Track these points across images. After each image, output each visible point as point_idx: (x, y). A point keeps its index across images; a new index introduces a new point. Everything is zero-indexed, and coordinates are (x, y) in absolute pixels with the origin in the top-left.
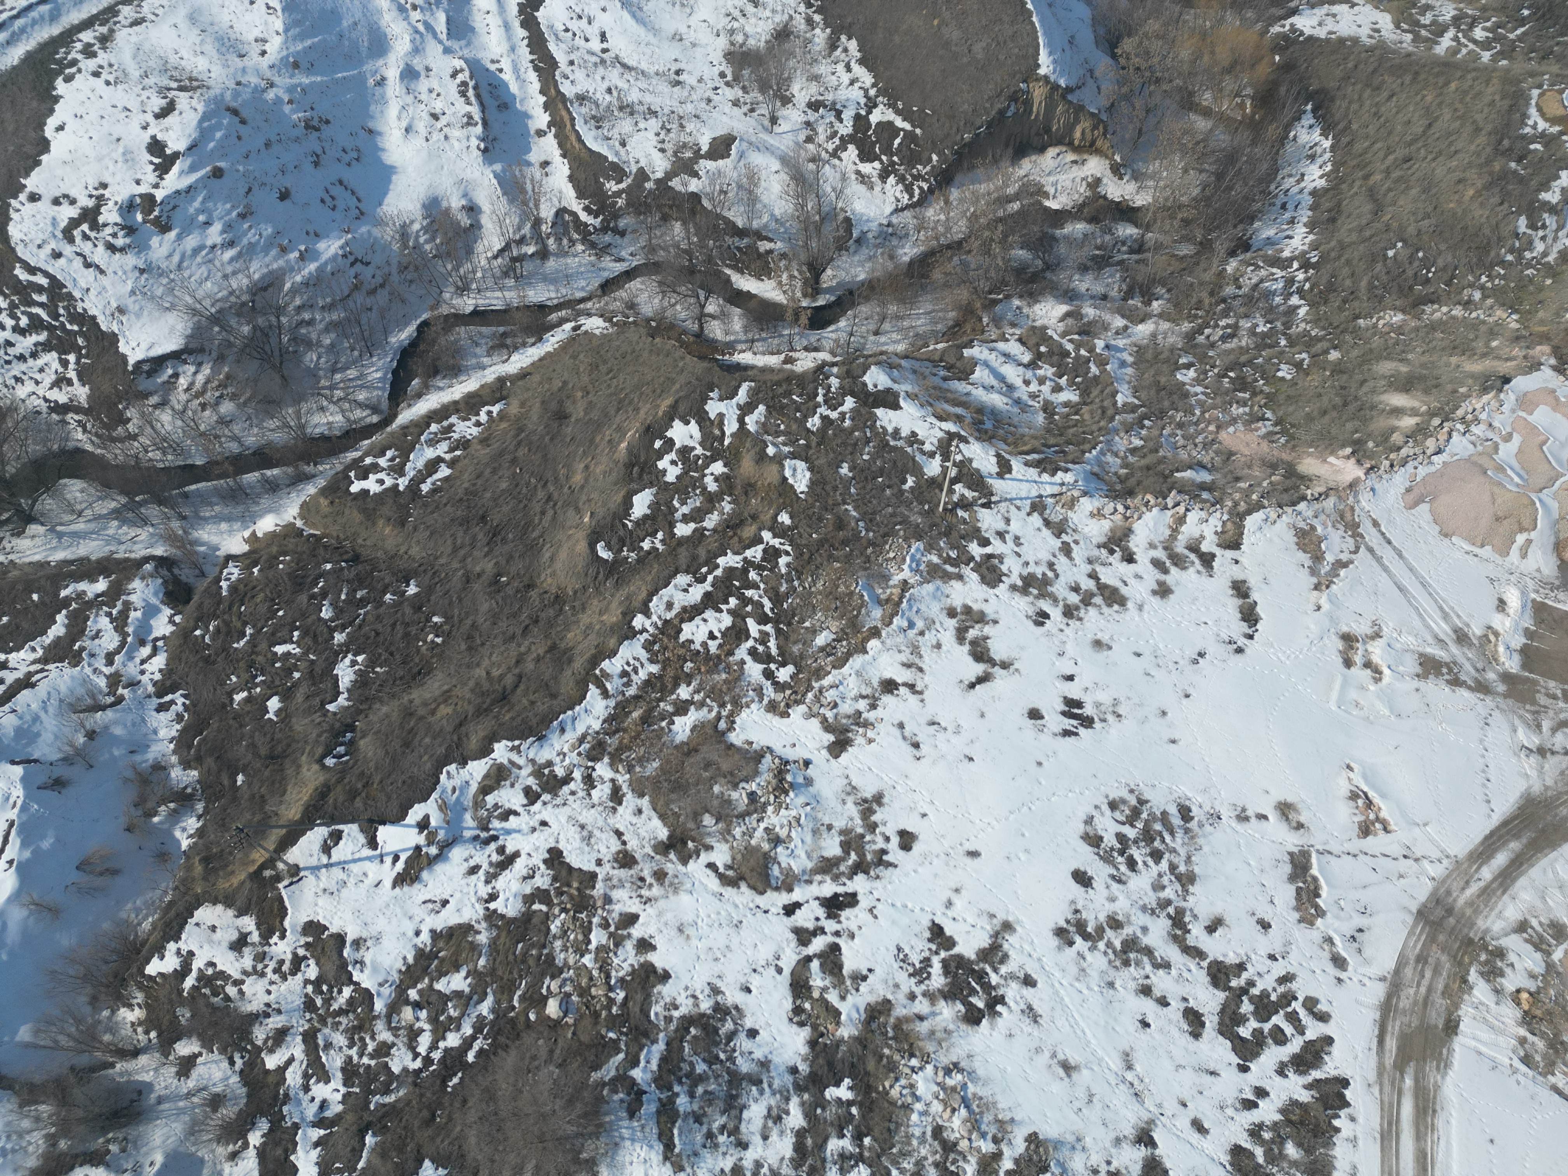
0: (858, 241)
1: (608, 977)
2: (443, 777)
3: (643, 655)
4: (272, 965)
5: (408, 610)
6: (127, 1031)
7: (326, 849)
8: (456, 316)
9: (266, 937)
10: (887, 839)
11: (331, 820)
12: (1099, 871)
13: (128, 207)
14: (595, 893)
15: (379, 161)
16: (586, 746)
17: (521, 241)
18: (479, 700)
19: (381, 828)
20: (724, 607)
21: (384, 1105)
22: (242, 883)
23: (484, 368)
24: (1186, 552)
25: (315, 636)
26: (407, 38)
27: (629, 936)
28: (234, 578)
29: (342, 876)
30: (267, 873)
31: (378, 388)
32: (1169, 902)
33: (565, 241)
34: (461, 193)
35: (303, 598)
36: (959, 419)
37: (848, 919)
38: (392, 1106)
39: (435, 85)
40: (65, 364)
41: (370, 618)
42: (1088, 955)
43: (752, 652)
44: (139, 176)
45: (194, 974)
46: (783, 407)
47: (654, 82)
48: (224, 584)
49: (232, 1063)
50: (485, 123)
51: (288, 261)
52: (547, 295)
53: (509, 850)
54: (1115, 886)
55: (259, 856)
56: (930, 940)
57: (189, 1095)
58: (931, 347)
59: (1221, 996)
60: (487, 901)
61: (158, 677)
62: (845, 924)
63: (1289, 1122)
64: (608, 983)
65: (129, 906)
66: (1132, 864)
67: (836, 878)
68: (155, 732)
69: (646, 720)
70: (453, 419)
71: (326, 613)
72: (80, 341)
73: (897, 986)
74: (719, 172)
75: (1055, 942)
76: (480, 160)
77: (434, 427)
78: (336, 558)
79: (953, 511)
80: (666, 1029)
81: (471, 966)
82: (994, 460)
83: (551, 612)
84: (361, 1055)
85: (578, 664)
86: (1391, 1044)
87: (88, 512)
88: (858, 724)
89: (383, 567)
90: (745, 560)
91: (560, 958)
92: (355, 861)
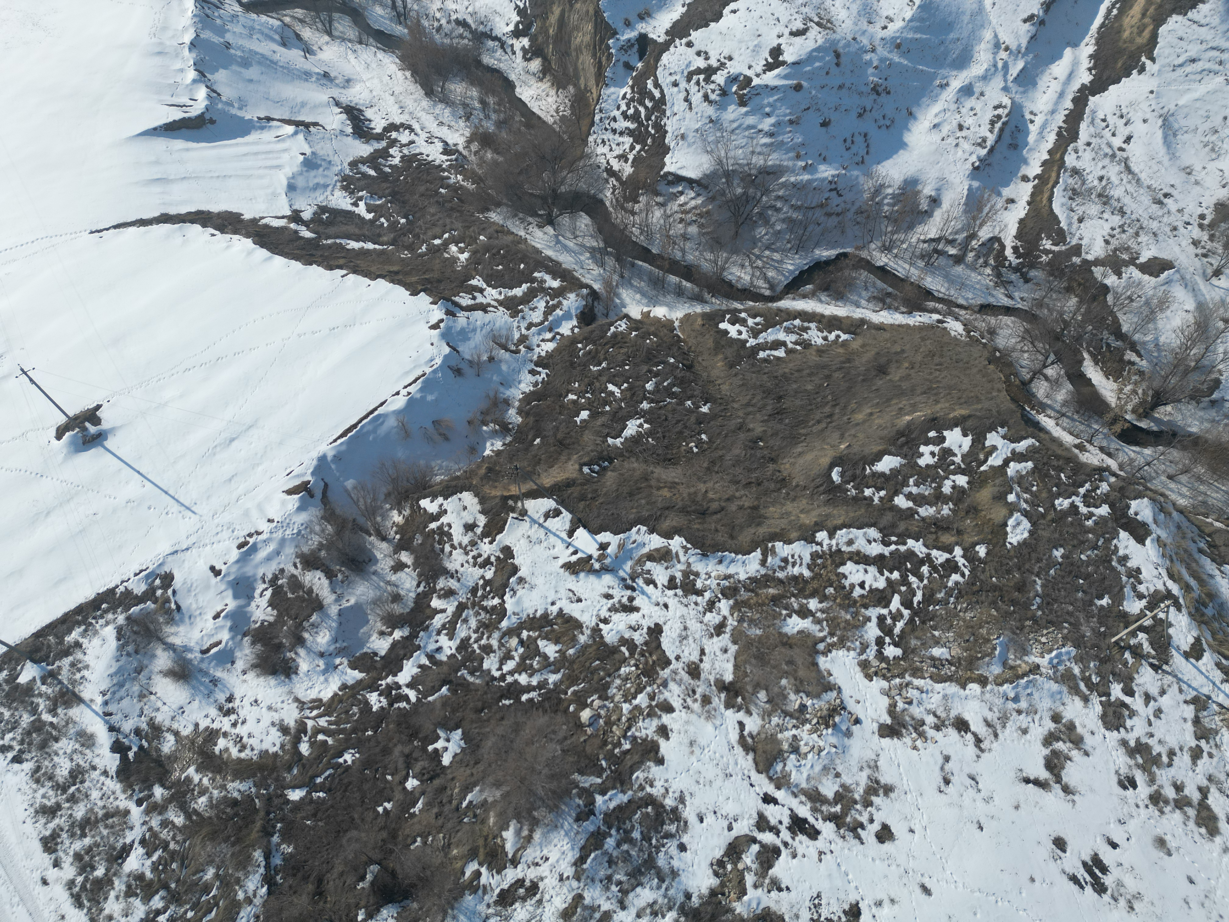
0: (1213, 403)
1: (629, 728)
2: (635, 530)
3: (807, 559)
4: (475, 553)
5: (693, 419)
6: (389, 524)
7: (547, 516)
8: (868, 262)
9: (484, 535)
10: (872, 821)
11: (560, 502)
13: (733, 79)
14: (661, 673)
15: (901, 135)
16: (726, 583)
17: (951, 242)
18: (689, 503)
19: (581, 528)
20: (886, 573)
21: (465, 679)
22: (495, 497)
23: (858, 306)
25: (634, 394)
26: (985, 66)
27: (660, 717)
28: (620, 329)
29: (543, 537)
30: (511, 502)
31: (784, 275)
33: (981, 261)
34: (936, 186)
35: (645, 368)
36: (1187, 588)
37: (801, 842)
38: (469, 684)
39: (978, 107)
40: (632, 148)
41: (670, 407)
43: (881, 619)
44: (753, 64)
45: (438, 523)
46: (1047, 475)
47: (1142, 191)
48: (613, 329)
49: (418, 586)
50: (992, 150)
51: (795, 165)
52: (939, 287)
53: (636, 603)
55: (514, 490)
57: (388, 583)
58: (1209, 520)
60: (601, 620)
61: (543, 354)
62: (796, 844)
64: (626, 732)
65: (439, 462)
67: (814, 810)
68: (520, 382)
69: (775, 600)
70: (813, 325)
71: (649, 386)
72: (649, 141)
73: (797, 916)
74: (1139, 283)
76: (968, 172)
77: (797, 322)
78: (679, 359)
79: (1123, 649)
80: (635, 792)
81: (564, 648)
82: (1191, 640)
83: (772, 486)
84: (476, 641)
85: (762, 530)
87: (580, 239)
88: (916, 729)
89: (700, 383)
90: (928, 555)
91: (612, 691)
92: (555, 535)
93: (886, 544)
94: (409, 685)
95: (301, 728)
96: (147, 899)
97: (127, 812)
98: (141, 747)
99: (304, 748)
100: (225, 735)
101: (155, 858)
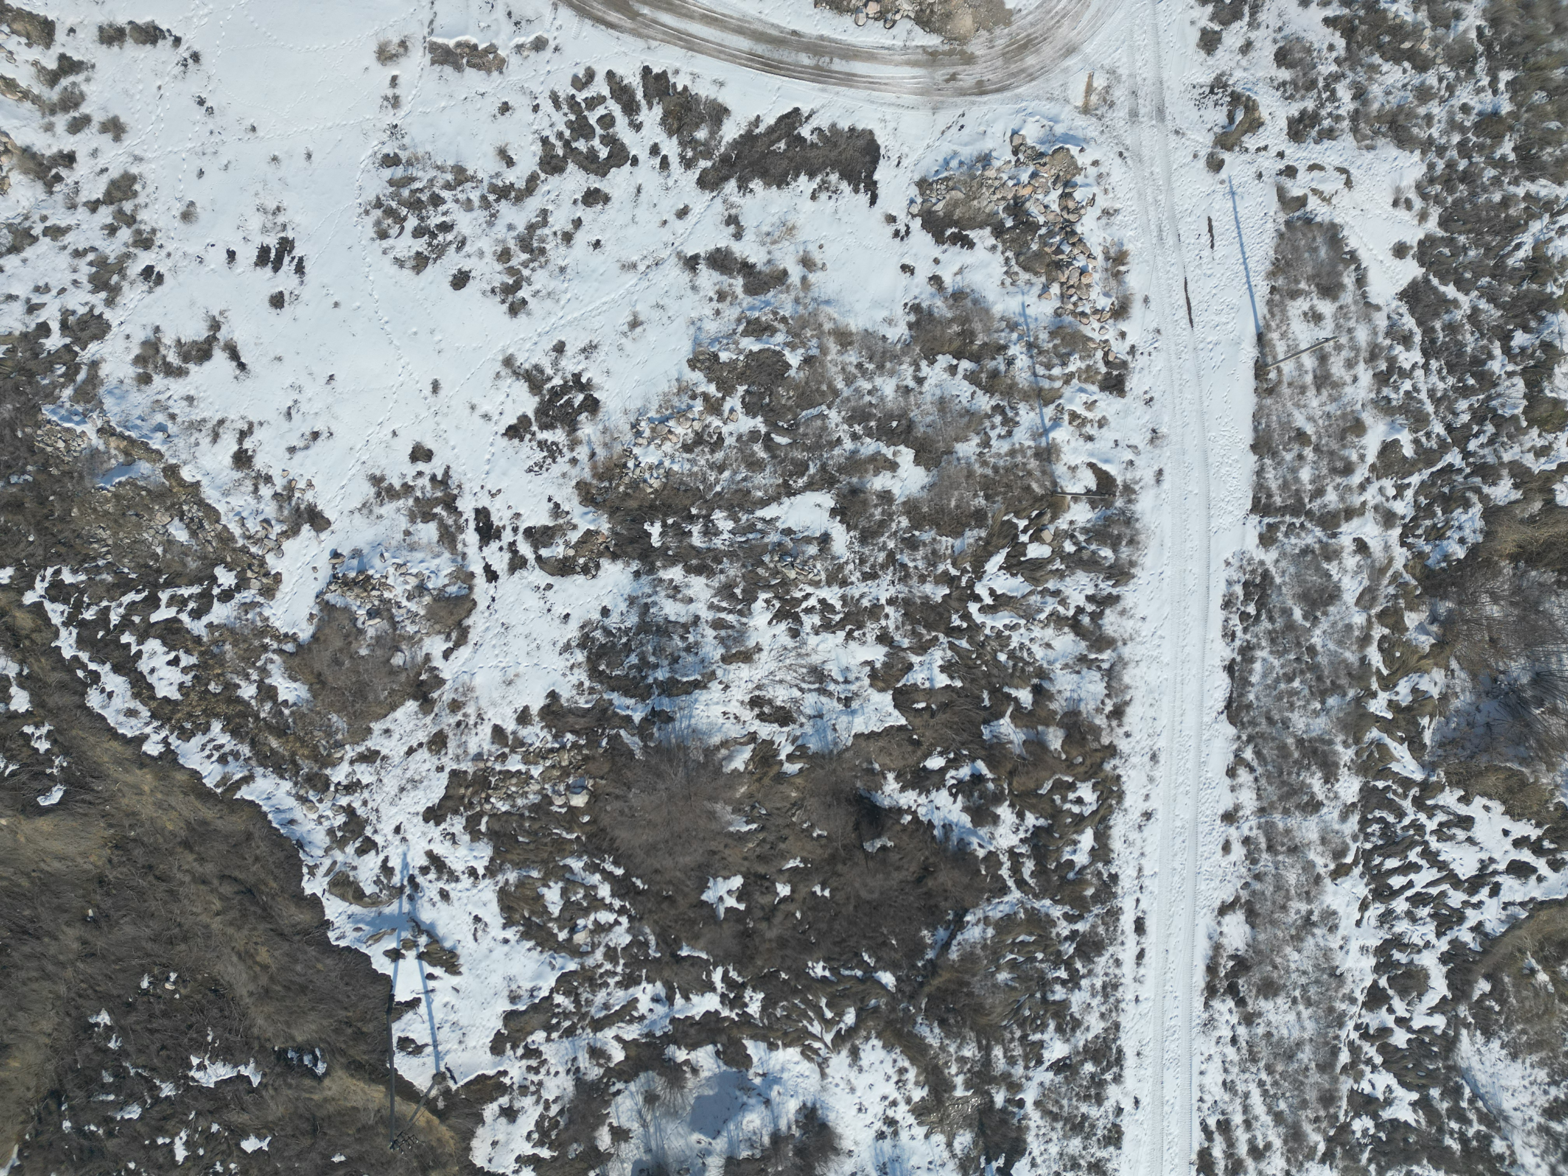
1: (552, 750)
2: (342, 943)
3: (198, 740)
4: (532, 1077)
5: (132, 1018)
7: (418, 1050)
9: (503, 1089)
10: (420, 474)
11: (388, 1053)
12: (452, 262)
14: (471, 771)
16: (312, 795)
18: (251, 918)
19: (397, 999)
20: (134, 649)
21: (657, 944)
22: (450, 1127)
24: (58, 88)
25: (165, 1118)
27: (514, 733)
29: (446, 1028)
30: (441, 1104)
32: (484, 198)
35: (111, 1145)
37: (501, 519)
38: (658, 936)
41: (141, 1060)
42: (536, 286)
43: (196, 615)
45: (537, 1151)
49: (619, 1092)
53: (424, 862)
54: (467, 248)
55: (423, 1117)
56: (522, 439)
57: (645, 1125)
59: (571, 167)
60: (477, 878)
62: (506, 521)
63: (679, 131)
64: (558, 750)
66: (445, 227)
67: (461, 529)
69: (281, 731)
71: (134, 1112)
73: (564, 475)
75: (522, 317)
78: (55, 1117)
80: (600, 693)
81: (539, 884)
83: (138, 852)
84: (615, 974)
85: (208, 813)
86: (614, 16)
88: (290, 498)
89: (69, 1059)
90: (65, 624)
91: (533, 798)
92: (431, 1018)
93: (95, 677)
94: (712, 988)
95: (840, 1039)
96: (1064, 1004)
97: (1037, 1104)
98: (988, 1161)
99: (850, 1018)
100: (908, 1101)
101: (1037, 1037)
